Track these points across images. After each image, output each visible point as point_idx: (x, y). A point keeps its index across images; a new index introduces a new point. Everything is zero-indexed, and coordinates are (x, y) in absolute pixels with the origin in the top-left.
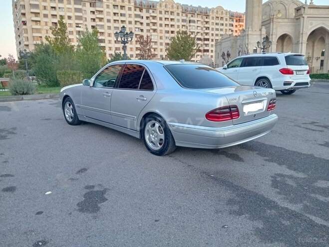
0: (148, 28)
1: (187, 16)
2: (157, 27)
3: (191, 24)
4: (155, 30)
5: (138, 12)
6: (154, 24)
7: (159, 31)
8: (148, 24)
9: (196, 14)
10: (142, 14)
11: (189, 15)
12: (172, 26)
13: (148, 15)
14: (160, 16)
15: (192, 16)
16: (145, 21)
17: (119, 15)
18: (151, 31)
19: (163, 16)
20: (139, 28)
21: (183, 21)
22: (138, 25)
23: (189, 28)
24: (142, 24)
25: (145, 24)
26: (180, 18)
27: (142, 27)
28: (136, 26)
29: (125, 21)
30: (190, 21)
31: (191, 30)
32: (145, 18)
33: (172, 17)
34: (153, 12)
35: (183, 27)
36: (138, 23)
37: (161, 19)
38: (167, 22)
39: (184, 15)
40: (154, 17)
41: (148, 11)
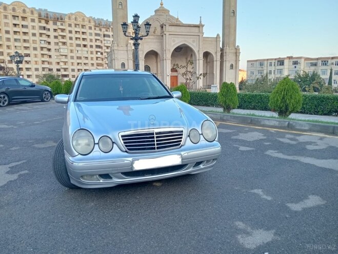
0: (56, 41)
1: (100, 30)
2: (67, 40)
3: (106, 38)
4: (64, 43)
5: (43, 24)
6: (63, 37)
7: (68, 44)
8: (56, 37)
9: (110, 29)
10: (48, 26)
11: (104, 30)
12: (84, 39)
13: (56, 27)
14: (70, 29)
15: (107, 31)
16: (52, 33)
17: (20, 26)
18: (60, 44)
19: (74, 29)
20: (45, 41)
21: (97, 35)
22: (44, 38)
23: (103, 42)
24: (49, 36)
25: (52, 37)
26: (93, 31)
27: (49, 40)
28: (41, 38)
29: (27, 33)
30: (104, 36)
31: (106, 45)
32: (52, 30)
33: (84, 30)
34: (62, 25)
35: (97, 41)
36: (44, 36)
37: (70, 32)
38: (78, 36)
39: (97, 29)
40: (63, 30)
41: (55, 24)
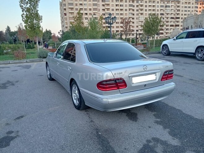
0: (138, 12)
1: (164, 3)
2: (144, 12)
3: (167, 8)
4: (142, 14)
5: (131, 3)
6: (142, 10)
7: (144, 14)
8: (137, 10)
9: (171, 1)
10: (134, 4)
11: (166, 3)
12: (153, 10)
13: (138, 4)
14: (146, 4)
15: (168, 3)
16: (135, 8)
17: (119, 6)
18: (140, 14)
19: (148, 4)
20: (131, 13)
21: (162, 6)
22: (131, 11)
23: (165, 11)
24: (133, 10)
25: (135, 10)
26: (159, 4)
27: (133, 12)
28: (130, 12)
29: (123, 9)
30: (166, 6)
31: (167, 12)
32: (135, 6)
33: (154, 4)
34: (141, 2)
35: (161, 11)
36: (131, 10)
37: (146, 6)
38: (150, 8)
39: (162, 2)
40: (142, 6)
41: (137, 2)
